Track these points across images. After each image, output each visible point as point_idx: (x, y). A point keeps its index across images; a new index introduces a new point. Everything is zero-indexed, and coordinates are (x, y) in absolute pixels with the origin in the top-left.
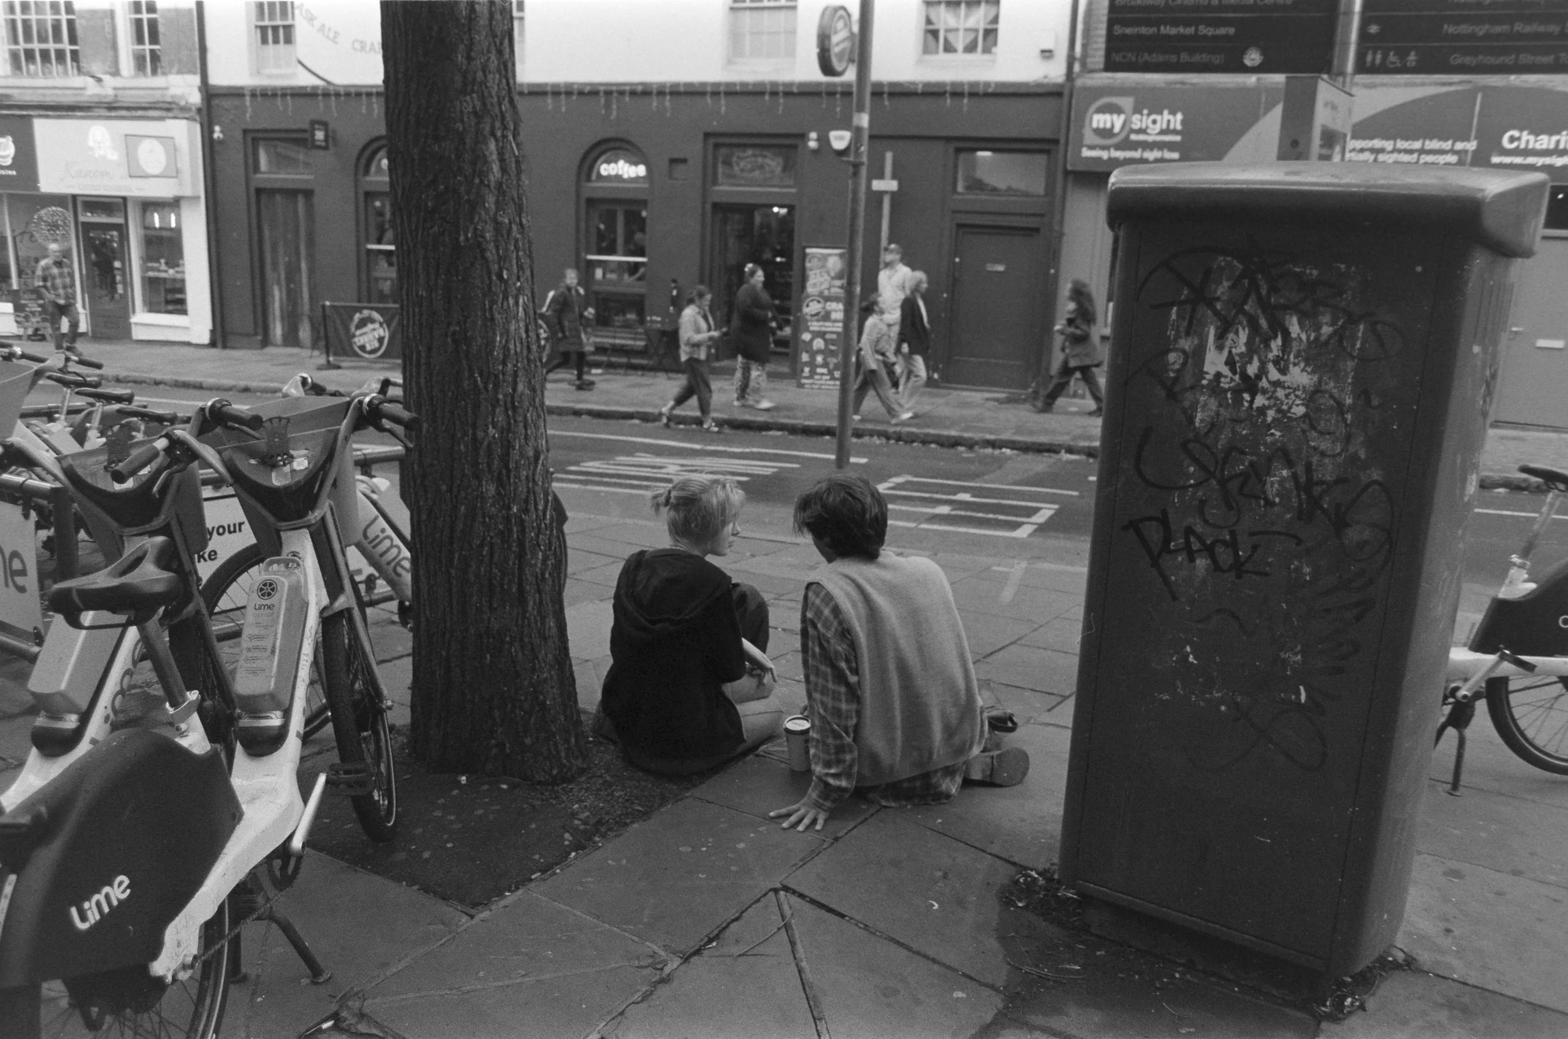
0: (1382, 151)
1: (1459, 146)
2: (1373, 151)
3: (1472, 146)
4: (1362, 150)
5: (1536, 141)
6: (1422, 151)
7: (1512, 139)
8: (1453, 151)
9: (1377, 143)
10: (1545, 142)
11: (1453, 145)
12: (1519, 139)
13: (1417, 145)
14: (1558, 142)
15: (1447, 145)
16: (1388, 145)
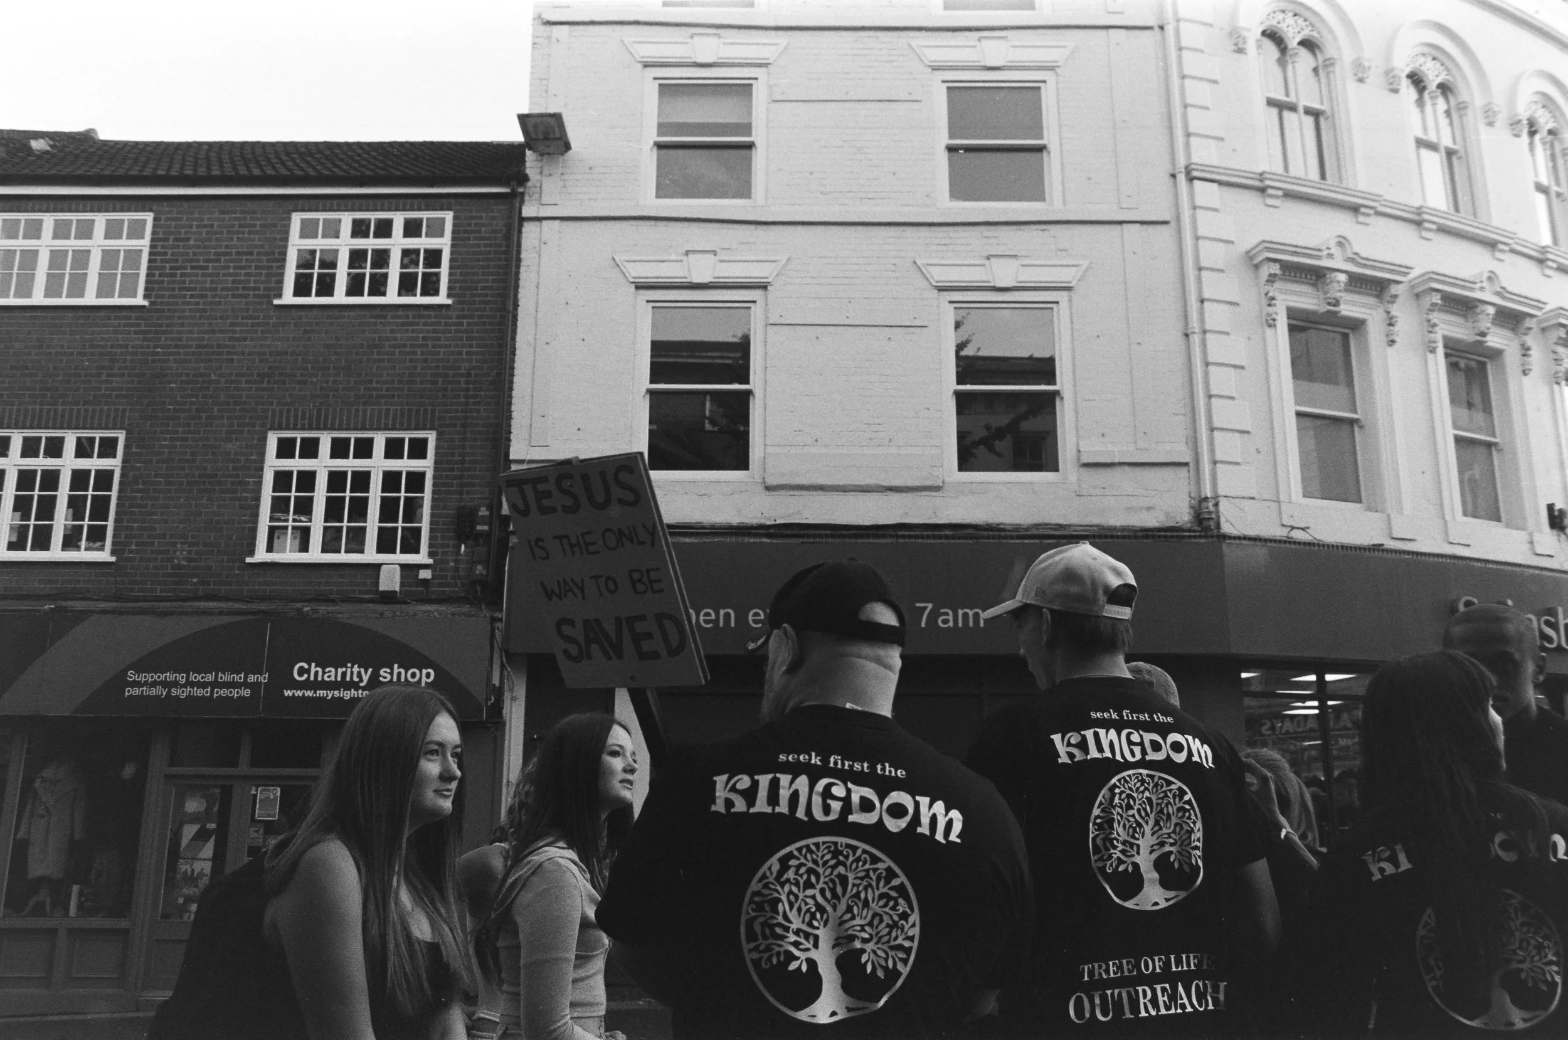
0: (175, 684)
1: (252, 678)
2: (165, 684)
3: (264, 678)
4: (154, 684)
5: (324, 673)
6: (215, 684)
7: (302, 671)
8: (245, 685)
9: (169, 676)
10: (332, 674)
11: (246, 677)
12: (308, 671)
13: (210, 678)
14: (344, 674)
15: (239, 678)
16: (182, 678)
